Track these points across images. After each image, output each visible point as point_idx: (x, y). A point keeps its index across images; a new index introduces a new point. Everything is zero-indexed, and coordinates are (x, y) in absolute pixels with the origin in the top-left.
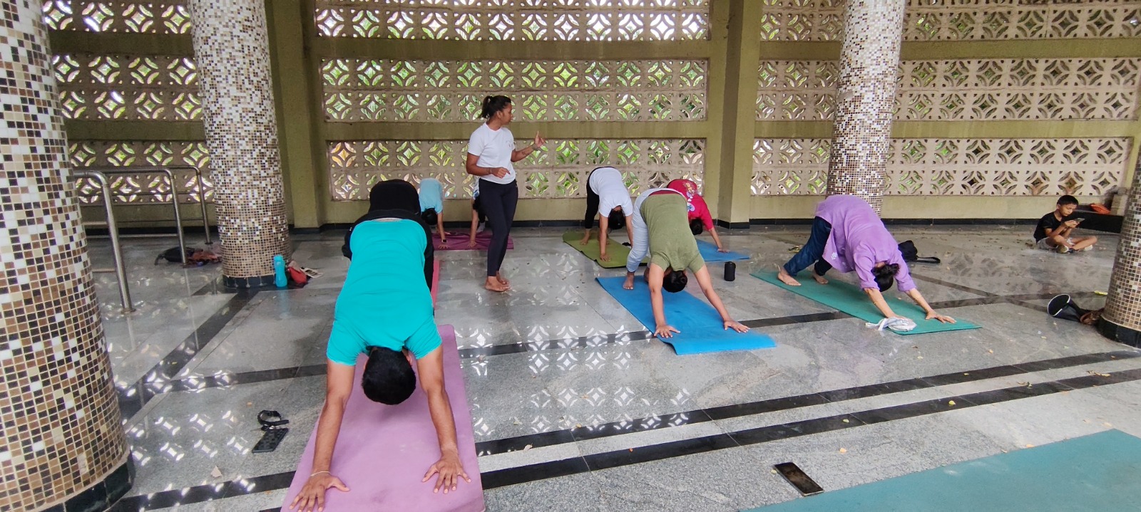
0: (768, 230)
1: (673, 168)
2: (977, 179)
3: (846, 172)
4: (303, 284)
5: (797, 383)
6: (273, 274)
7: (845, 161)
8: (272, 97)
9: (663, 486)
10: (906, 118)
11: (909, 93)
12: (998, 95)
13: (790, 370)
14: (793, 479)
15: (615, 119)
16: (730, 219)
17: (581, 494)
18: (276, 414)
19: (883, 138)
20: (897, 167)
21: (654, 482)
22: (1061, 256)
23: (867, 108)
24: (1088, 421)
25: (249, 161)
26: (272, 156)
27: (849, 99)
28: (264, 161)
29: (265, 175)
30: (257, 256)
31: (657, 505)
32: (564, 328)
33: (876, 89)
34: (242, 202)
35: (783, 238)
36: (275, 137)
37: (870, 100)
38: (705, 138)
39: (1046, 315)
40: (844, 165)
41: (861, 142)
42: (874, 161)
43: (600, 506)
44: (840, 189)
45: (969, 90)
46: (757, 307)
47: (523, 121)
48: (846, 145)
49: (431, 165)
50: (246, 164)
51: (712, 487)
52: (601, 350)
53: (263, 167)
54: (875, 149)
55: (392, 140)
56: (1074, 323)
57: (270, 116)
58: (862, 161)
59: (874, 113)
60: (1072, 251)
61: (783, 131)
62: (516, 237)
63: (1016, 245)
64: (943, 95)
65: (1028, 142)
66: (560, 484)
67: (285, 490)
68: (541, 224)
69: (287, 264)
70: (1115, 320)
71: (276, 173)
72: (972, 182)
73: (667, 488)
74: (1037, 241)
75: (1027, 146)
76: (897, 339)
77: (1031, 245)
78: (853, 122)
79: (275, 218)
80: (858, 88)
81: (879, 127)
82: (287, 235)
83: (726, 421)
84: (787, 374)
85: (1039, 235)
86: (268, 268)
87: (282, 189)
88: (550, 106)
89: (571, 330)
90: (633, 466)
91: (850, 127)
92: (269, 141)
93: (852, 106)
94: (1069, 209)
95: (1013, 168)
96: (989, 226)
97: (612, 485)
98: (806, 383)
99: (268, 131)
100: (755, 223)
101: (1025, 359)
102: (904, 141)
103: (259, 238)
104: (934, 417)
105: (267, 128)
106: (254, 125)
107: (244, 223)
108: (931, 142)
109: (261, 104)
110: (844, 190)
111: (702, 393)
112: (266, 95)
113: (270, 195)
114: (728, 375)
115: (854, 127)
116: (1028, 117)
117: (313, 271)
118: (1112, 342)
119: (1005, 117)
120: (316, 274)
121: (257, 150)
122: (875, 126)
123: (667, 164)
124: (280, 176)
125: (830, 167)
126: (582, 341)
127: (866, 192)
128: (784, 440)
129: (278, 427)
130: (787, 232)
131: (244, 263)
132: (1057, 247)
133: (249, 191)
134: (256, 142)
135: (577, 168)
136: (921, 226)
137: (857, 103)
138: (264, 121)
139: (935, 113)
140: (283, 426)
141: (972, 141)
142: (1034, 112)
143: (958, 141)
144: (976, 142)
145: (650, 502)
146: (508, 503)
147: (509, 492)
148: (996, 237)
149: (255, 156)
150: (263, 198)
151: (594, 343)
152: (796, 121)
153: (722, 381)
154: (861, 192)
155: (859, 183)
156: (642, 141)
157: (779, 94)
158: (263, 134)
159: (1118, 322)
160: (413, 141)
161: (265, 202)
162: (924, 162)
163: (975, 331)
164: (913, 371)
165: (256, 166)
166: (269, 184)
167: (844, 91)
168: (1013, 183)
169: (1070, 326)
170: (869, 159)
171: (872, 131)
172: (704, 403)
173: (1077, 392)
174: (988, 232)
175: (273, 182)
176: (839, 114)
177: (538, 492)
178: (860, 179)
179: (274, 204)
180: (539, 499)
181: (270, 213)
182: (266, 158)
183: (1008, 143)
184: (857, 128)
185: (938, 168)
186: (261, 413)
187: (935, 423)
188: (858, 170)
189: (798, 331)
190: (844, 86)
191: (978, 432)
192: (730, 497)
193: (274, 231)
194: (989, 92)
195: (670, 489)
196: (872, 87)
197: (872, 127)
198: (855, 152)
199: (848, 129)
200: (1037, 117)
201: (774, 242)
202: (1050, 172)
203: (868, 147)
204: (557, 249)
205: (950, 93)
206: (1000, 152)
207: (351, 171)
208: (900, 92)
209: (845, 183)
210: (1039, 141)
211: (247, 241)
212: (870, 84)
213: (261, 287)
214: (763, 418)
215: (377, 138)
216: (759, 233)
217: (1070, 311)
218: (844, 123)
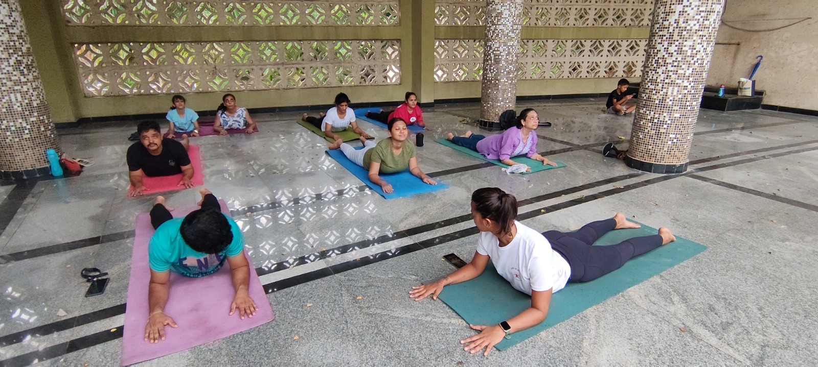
0: (448, 107)
1: (378, 63)
2: (578, 67)
3: (494, 66)
4: (79, 173)
5: (459, 209)
6: (48, 166)
7: (493, 59)
8: (19, 9)
9: (379, 276)
10: (534, 25)
11: (536, 7)
12: (590, 9)
13: (456, 201)
14: (453, 262)
15: (330, 24)
16: (420, 101)
17: (329, 287)
18: (95, 270)
19: (516, 42)
20: (530, 60)
21: (374, 275)
22: (619, 118)
23: (505, 21)
24: (607, 213)
25: (7, 68)
26: (29, 63)
27: (494, 15)
28: (22, 68)
29: (25, 80)
30: (29, 152)
31: (376, 286)
32: (304, 189)
33: (511, 8)
34: (6, 105)
35: (458, 113)
36: (28, 46)
37: (507, 16)
38: (400, 40)
39: (601, 156)
40: (493, 62)
41: (502, 46)
42: (511, 58)
43: (342, 292)
44: (490, 79)
45: (573, 5)
46: (438, 163)
47: (254, 26)
48: (493, 48)
49: (175, 63)
50: (5, 71)
51: (408, 273)
52: (334, 202)
53: (22, 73)
54: (511, 51)
55: (137, 42)
56: (614, 159)
57: (21, 26)
58: (503, 59)
59: (510, 25)
60: (625, 114)
61: (454, 34)
62: (258, 122)
63: (598, 111)
64: (557, 8)
65: (607, 41)
66: (316, 284)
67: (123, 315)
68: (277, 110)
69: (60, 156)
70: (632, 156)
71: (35, 78)
72: (574, 70)
73: (382, 277)
74: (608, 108)
75: (606, 44)
76: (518, 177)
77: (605, 111)
78: (497, 31)
79: (41, 118)
80: (499, 7)
81: (513, 35)
82: (55, 132)
83: (416, 236)
84: (454, 204)
85: (610, 104)
86: (42, 161)
87: (43, 91)
88: (276, 13)
89: (309, 190)
90: (360, 268)
91: (495, 35)
92: (24, 49)
93: (496, 20)
94: (624, 88)
95: (597, 59)
96: (584, 99)
97: (349, 280)
98: (465, 208)
99: (21, 41)
100: (438, 102)
101: (586, 182)
102: (533, 41)
103: (29, 136)
104: (532, 220)
105: (20, 37)
106: (7, 35)
107: (12, 124)
108: (550, 41)
109: (10, 16)
110: (493, 79)
111: (402, 221)
112: (14, 7)
113: (33, 98)
114: (418, 209)
115: (498, 35)
116: (607, 24)
117: (85, 160)
118: (630, 168)
119: (593, 25)
120: (88, 163)
121: (13, 58)
122: (510, 34)
123: (373, 60)
124: (40, 81)
125: (484, 63)
126: (319, 197)
127: (506, 80)
128: (450, 242)
129: (100, 278)
130: (460, 109)
131: (17, 158)
132: (617, 112)
133: (12, 96)
134: (11, 51)
135: (303, 64)
136: (544, 100)
137: (499, 18)
138: (15, 30)
139: (552, 22)
140: (104, 277)
141: (575, 41)
142: (610, 21)
143: (566, 41)
144: (577, 42)
145: (372, 285)
146: (284, 299)
147: (284, 293)
148: (587, 106)
149: (12, 63)
150: (27, 101)
151: (305, 201)
152: (464, 26)
153: (414, 213)
154: (503, 80)
155: (502, 74)
156: (353, 42)
157: (451, 6)
158: (17, 43)
159: (633, 157)
160: (157, 42)
161: (30, 104)
162: (546, 56)
163: (563, 168)
164: (525, 195)
165: (15, 73)
166: (31, 88)
167: (491, 8)
168: (598, 69)
169: (612, 161)
170: (508, 57)
171: (509, 38)
172: (403, 227)
173: (606, 198)
174: (583, 103)
175: (34, 86)
176: (488, 25)
177: (303, 291)
178: (502, 71)
179: (39, 106)
180: (304, 294)
181: (36, 114)
182: (24, 65)
183: (596, 42)
184: (500, 36)
185: (554, 60)
186: (83, 270)
187: (532, 223)
188: (501, 65)
189: (462, 177)
190: (491, 5)
191: (553, 225)
192: (418, 276)
193: (43, 129)
194: (584, 7)
195: (383, 277)
196: (508, 6)
197: (509, 35)
198: (499, 52)
199: (494, 36)
200: (612, 25)
201: (451, 116)
202: (619, 62)
203: (507, 49)
204: (293, 130)
205: (561, 7)
206: (590, 49)
207: (100, 71)
208: (531, 6)
209: (493, 74)
210: (613, 40)
211: (17, 140)
212: (506, 4)
213: (38, 177)
214: (438, 231)
215: (121, 40)
216: (440, 110)
217: (613, 152)
218: (491, 32)
